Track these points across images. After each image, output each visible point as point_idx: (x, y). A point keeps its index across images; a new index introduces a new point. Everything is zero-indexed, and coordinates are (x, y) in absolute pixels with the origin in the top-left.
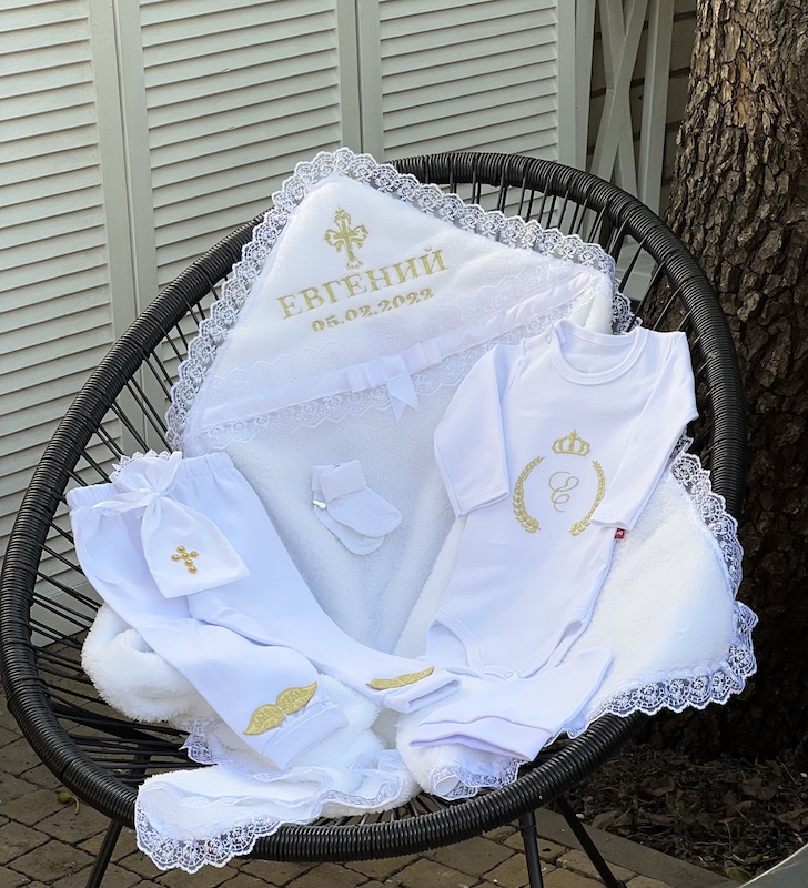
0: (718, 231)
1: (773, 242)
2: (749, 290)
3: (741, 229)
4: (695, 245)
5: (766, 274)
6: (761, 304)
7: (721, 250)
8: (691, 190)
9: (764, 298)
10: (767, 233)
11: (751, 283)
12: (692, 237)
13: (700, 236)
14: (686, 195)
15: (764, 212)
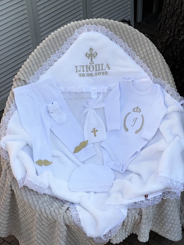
0: (175, 21)
2: (182, 34)
3: (181, 21)
4: (169, 23)
7: (176, 25)
8: (168, 10)
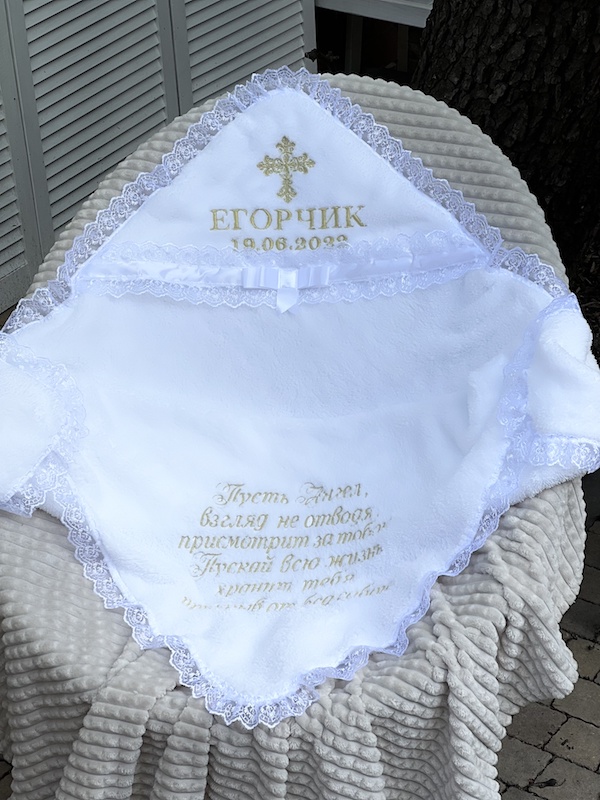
0: (475, 40)
1: (517, 50)
2: (498, 82)
3: (493, 40)
4: (457, 49)
5: (511, 71)
6: (506, 93)
7: (478, 53)
9: (509, 88)
10: (513, 43)
11: (500, 77)
12: (455, 42)
13: (461, 43)
15: (511, 29)
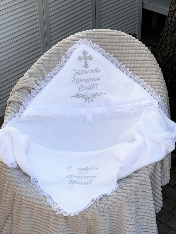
4: (170, 39)
8: (170, 27)
12: (169, 37)
13: (171, 38)
14: (169, 28)
